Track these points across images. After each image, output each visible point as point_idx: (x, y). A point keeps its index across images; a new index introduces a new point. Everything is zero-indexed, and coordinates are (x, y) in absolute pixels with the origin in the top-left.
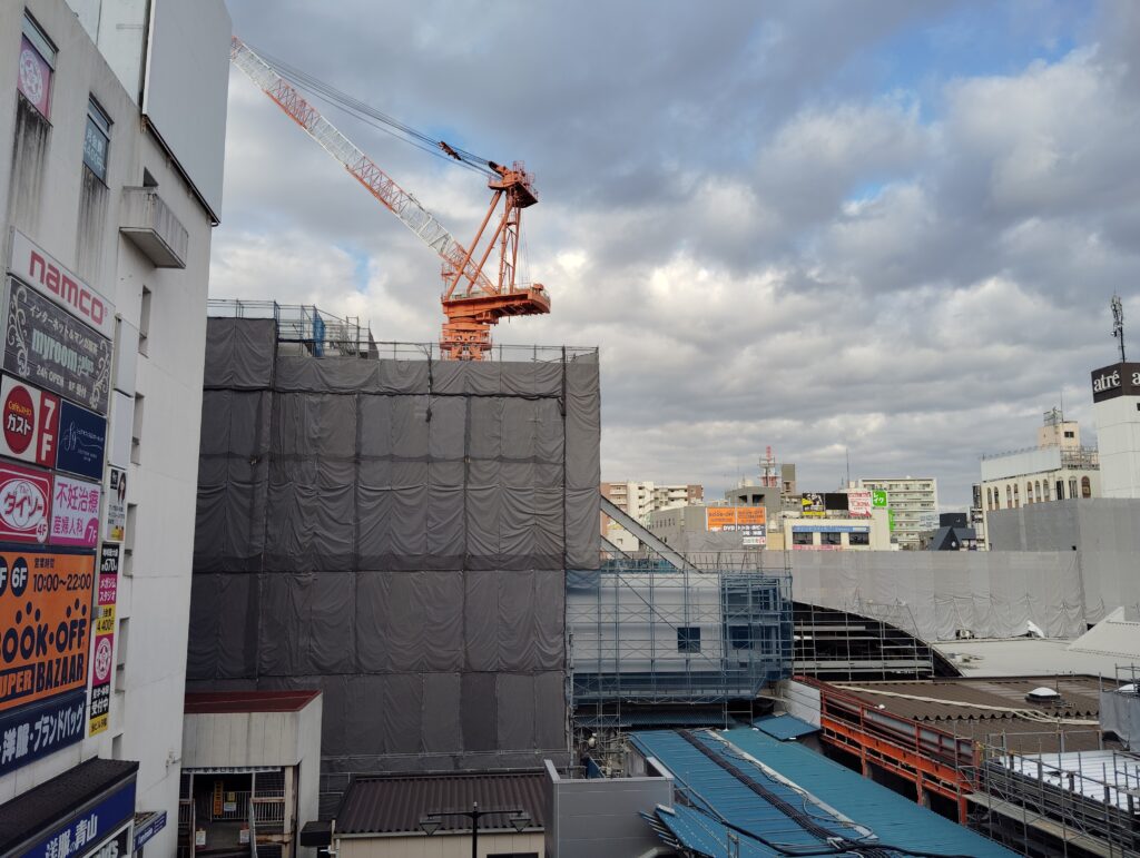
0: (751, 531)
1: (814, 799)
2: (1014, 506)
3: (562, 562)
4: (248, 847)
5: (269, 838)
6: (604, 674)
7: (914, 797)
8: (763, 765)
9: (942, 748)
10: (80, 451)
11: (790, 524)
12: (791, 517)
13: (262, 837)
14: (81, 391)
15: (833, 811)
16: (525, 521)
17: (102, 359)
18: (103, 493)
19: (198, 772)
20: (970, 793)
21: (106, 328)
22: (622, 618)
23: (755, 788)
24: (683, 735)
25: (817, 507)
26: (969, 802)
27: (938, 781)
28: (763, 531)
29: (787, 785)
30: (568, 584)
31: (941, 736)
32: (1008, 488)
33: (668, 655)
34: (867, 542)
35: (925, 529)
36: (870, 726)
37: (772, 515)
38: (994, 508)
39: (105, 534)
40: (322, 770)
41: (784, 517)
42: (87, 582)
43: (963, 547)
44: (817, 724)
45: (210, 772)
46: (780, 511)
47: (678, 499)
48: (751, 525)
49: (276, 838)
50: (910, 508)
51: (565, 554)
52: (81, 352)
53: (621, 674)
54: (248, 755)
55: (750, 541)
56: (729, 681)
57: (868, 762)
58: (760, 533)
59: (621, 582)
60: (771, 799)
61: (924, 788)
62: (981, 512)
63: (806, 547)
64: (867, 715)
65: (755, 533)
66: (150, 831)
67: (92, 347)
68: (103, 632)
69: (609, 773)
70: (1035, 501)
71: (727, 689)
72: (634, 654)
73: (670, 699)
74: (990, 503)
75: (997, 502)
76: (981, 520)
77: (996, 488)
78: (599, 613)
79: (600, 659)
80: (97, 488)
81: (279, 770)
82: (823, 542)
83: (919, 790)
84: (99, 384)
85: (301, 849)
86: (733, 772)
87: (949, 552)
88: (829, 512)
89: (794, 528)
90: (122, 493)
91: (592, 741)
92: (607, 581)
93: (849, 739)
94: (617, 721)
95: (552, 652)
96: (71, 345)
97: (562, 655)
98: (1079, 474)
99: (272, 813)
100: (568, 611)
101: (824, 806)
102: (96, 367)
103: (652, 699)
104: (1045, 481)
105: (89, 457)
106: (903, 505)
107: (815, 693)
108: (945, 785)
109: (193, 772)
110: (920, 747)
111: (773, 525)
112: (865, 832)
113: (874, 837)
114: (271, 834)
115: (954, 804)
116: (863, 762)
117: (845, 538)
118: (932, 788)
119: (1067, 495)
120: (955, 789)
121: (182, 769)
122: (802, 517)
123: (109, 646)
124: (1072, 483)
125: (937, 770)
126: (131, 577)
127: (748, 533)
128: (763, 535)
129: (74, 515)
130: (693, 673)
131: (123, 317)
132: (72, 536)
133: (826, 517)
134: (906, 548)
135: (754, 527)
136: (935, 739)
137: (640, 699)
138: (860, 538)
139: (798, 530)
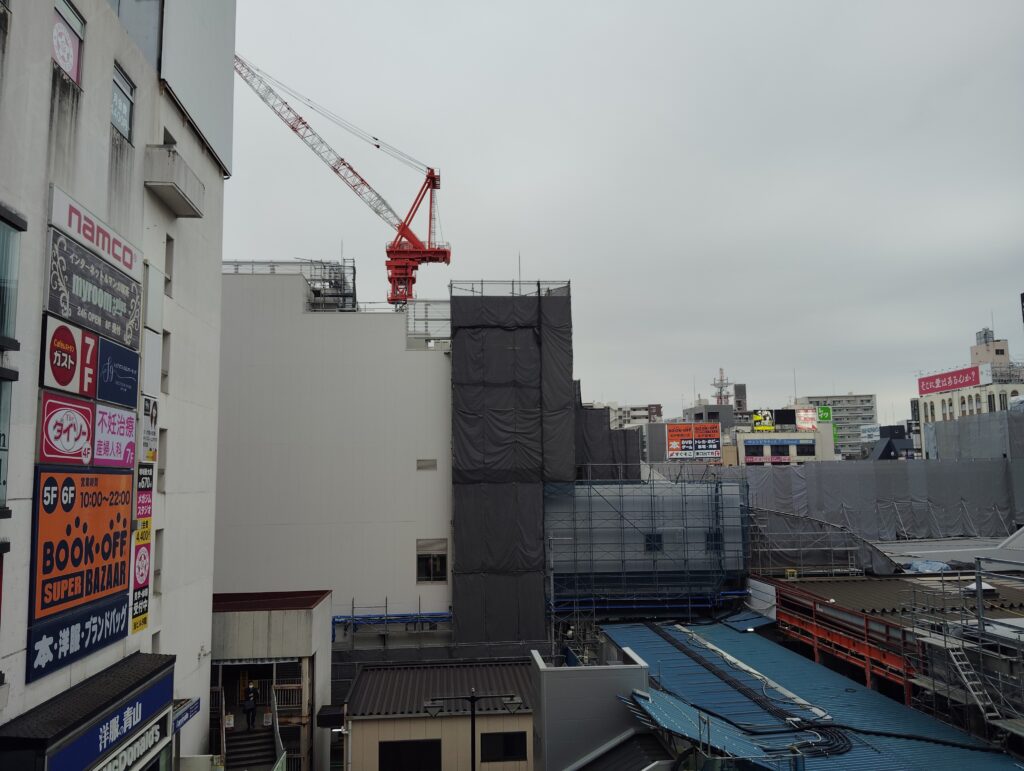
0: (707, 444)
1: (772, 684)
2: (948, 418)
3: (541, 475)
4: (272, 728)
5: (289, 720)
6: (580, 574)
7: (863, 682)
8: (725, 654)
9: (888, 638)
10: (117, 383)
11: (741, 438)
12: (743, 432)
13: (283, 720)
14: (116, 329)
15: (790, 694)
16: (507, 439)
17: (133, 300)
18: (137, 419)
19: (226, 663)
20: (914, 678)
21: (136, 272)
22: (595, 524)
23: (719, 674)
24: (653, 628)
25: (767, 422)
26: (914, 685)
27: (885, 667)
28: (718, 444)
29: (747, 671)
30: (546, 494)
31: (888, 627)
32: (943, 401)
33: (636, 557)
34: (813, 453)
35: (866, 440)
36: (820, 618)
37: (726, 430)
38: (930, 420)
39: (142, 456)
40: (333, 660)
41: (737, 431)
42: (126, 498)
43: (901, 456)
44: (773, 616)
45: (237, 663)
46: (733, 425)
47: (640, 417)
48: (707, 440)
49: (295, 721)
50: (853, 423)
51: (543, 468)
52: (115, 294)
53: (596, 574)
54: (269, 649)
55: (709, 454)
56: (692, 579)
57: (819, 650)
58: (715, 446)
59: (593, 492)
60: (734, 684)
61: (872, 673)
62: (918, 425)
63: (757, 459)
64: (818, 609)
65: (710, 446)
66: (187, 715)
67: (124, 290)
68: (142, 542)
69: (586, 661)
70: (968, 413)
71: (690, 587)
72: (605, 557)
73: (639, 596)
74: (926, 416)
75: (933, 414)
76: (918, 432)
77: (932, 402)
78: (574, 520)
79: (576, 561)
80: (133, 415)
81: (296, 661)
82: (773, 454)
83: (868, 675)
84: (132, 322)
85: (317, 730)
86: (698, 660)
87: (889, 461)
88: (778, 427)
89: (745, 441)
90: (154, 419)
91: (570, 632)
92: (581, 491)
93: (802, 630)
94: (592, 615)
95: (534, 555)
96: (106, 288)
97: (542, 558)
98: (1009, 388)
99: (291, 698)
100: (546, 518)
101: (782, 690)
102: (128, 308)
103: (623, 596)
104: (977, 395)
105: (125, 388)
106: (845, 420)
107: (771, 589)
108: (891, 670)
109: (222, 664)
110: (868, 636)
111: (726, 439)
112: (821, 713)
113: (828, 717)
114: (291, 716)
115: (901, 687)
116: (816, 650)
117: (793, 450)
118: (881, 674)
119: (998, 408)
120: (901, 674)
121: (212, 661)
122: (753, 431)
123: (146, 554)
124: (1003, 397)
125: (884, 657)
126: (164, 493)
127: (704, 447)
128: (718, 448)
129: (114, 439)
130: (660, 572)
131: (150, 262)
132: (112, 457)
133: (776, 431)
134: (849, 458)
135: (709, 442)
136: (883, 630)
137: (613, 596)
138: (806, 450)
139: (750, 443)
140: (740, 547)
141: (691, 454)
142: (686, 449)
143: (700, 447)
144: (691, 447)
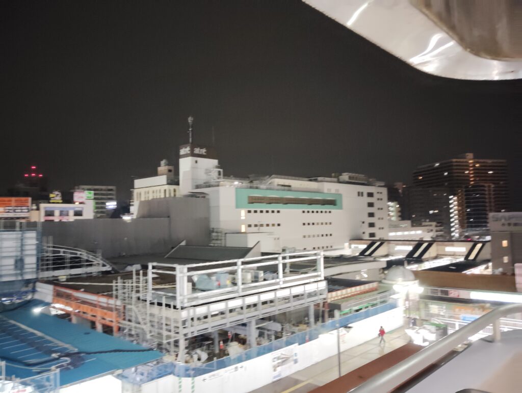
2: (147, 200)
11: (42, 206)
12: (44, 203)
15: (57, 342)
25: (58, 198)
31: (108, 299)
32: (145, 192)
34: (81, 215)
36: (77, 299)
37: (34, 202)
41: (40, 203)
44: (51, 301)
48: (22, 207)
55: (22, 215)
62: (133, 202)
63: (50, 218)
64: (75, 294)
65: (24, 211)
75: (140, 198)
76: (133, 205)
77: (140, 192)
82: (60, 215)
83: (98, 324)
87: (118, 219)
89: (45, 208)
98: (173, 187)
104: (160, 189)
107: (50, 288)
108: (108, 321)
110: (99, 305)
111: (34, 207)
115: (112, 328)
116: (72, 316)
117: (72, 213)
118: (103, 323)
120: (113, 322)
122: (50, 203)
124: (170, 190)
125: (106, 314)
127: (19, 211)
128: (28, 212)
134: (100, 217)
136: (106, 301)
138: (78, 213)
139: (48, 209)
140: (35, 266)
141: (11, 215)
142: (8, 212)
143: (17, 211)
144: (10, 211)
